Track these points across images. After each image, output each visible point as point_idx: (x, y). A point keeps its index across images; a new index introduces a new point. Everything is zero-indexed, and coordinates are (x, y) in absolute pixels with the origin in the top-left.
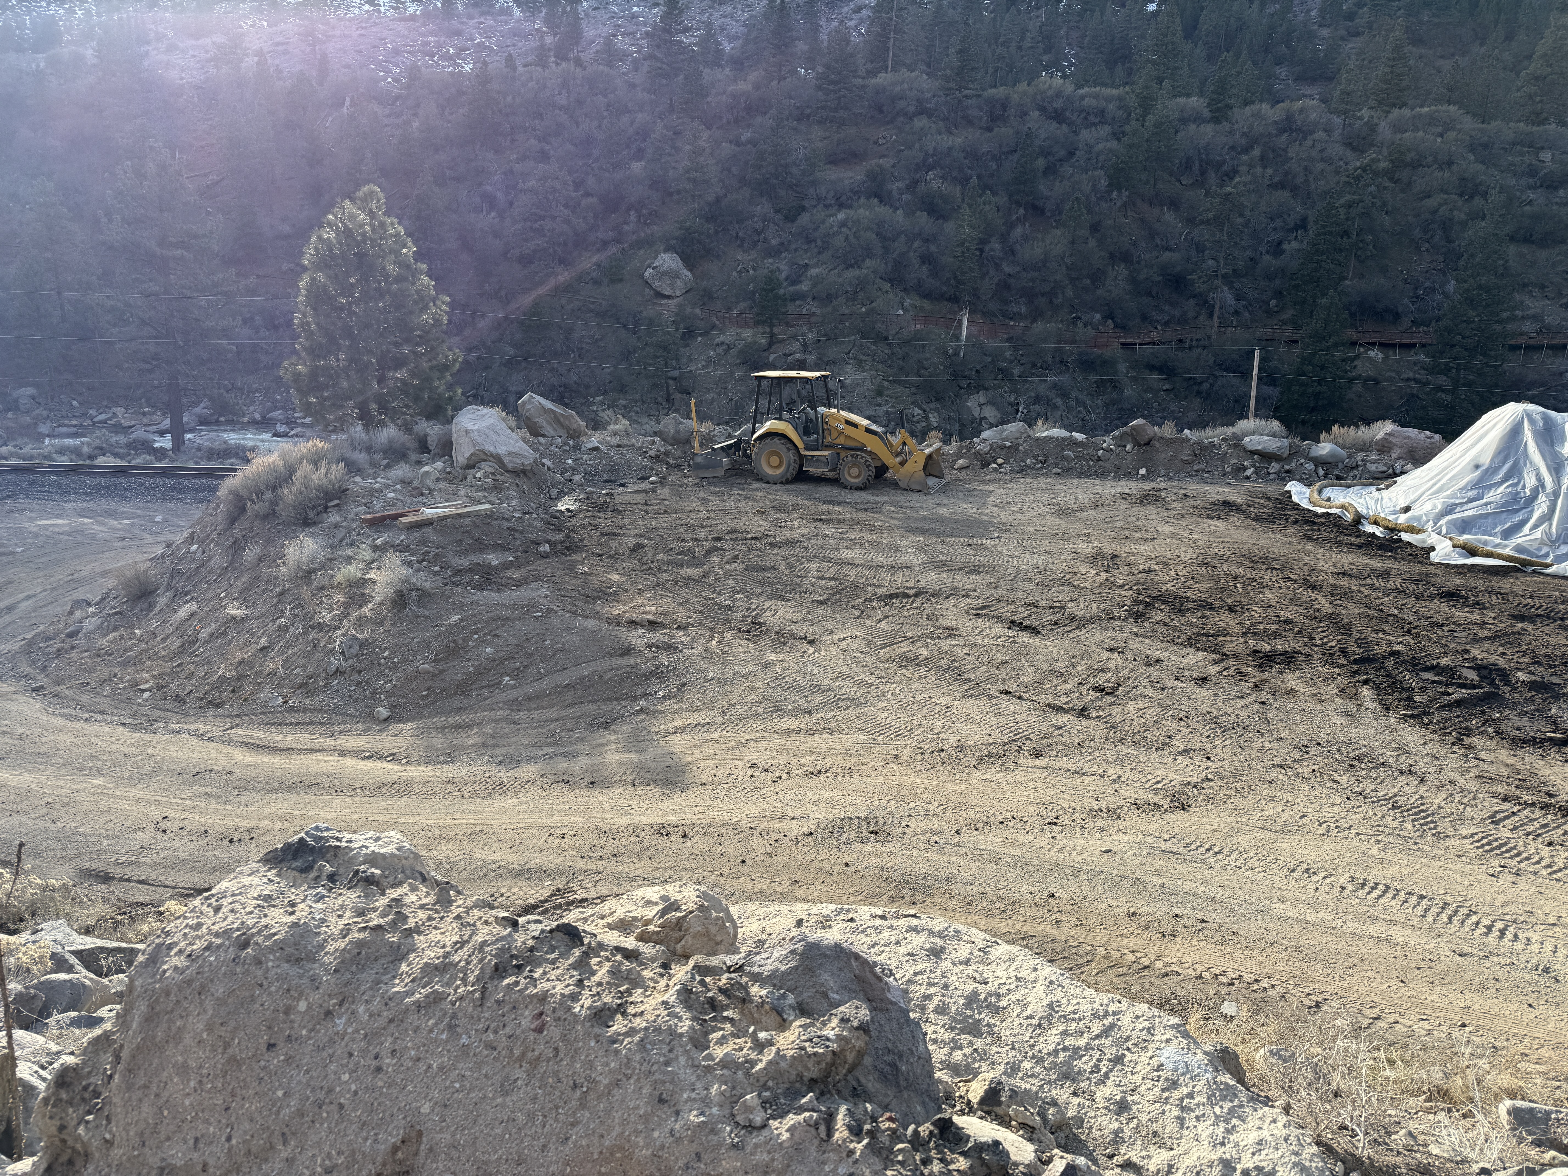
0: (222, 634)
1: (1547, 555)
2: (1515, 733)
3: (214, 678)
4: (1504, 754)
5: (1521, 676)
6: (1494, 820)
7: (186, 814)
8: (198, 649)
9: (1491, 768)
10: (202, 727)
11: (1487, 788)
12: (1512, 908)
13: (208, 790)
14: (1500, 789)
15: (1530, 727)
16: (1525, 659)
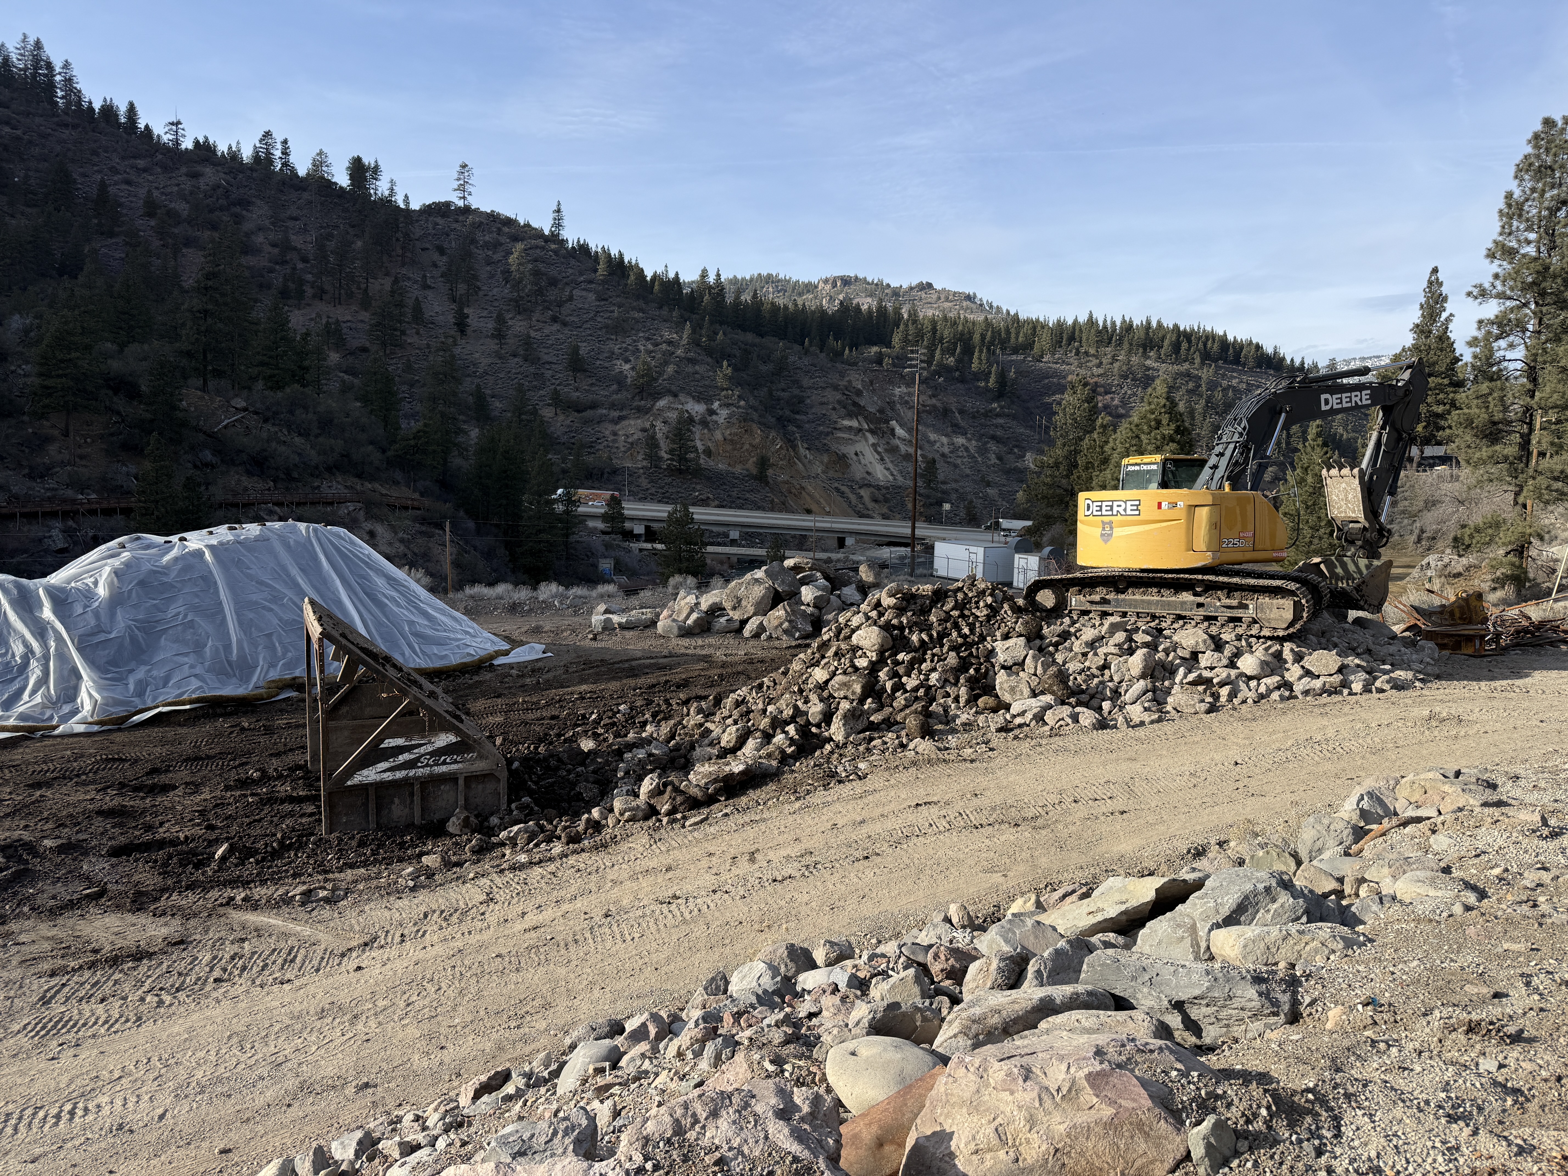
1: (51, 718)
2: (52, 903)
4: (45, 929)
5: (48, 843)
6: (45, 1001)
9: (33, 948)
11: (32, 970)
12: (79, 1082)
14: (46, 966)
15: (64, 892)
16: (50, 825)
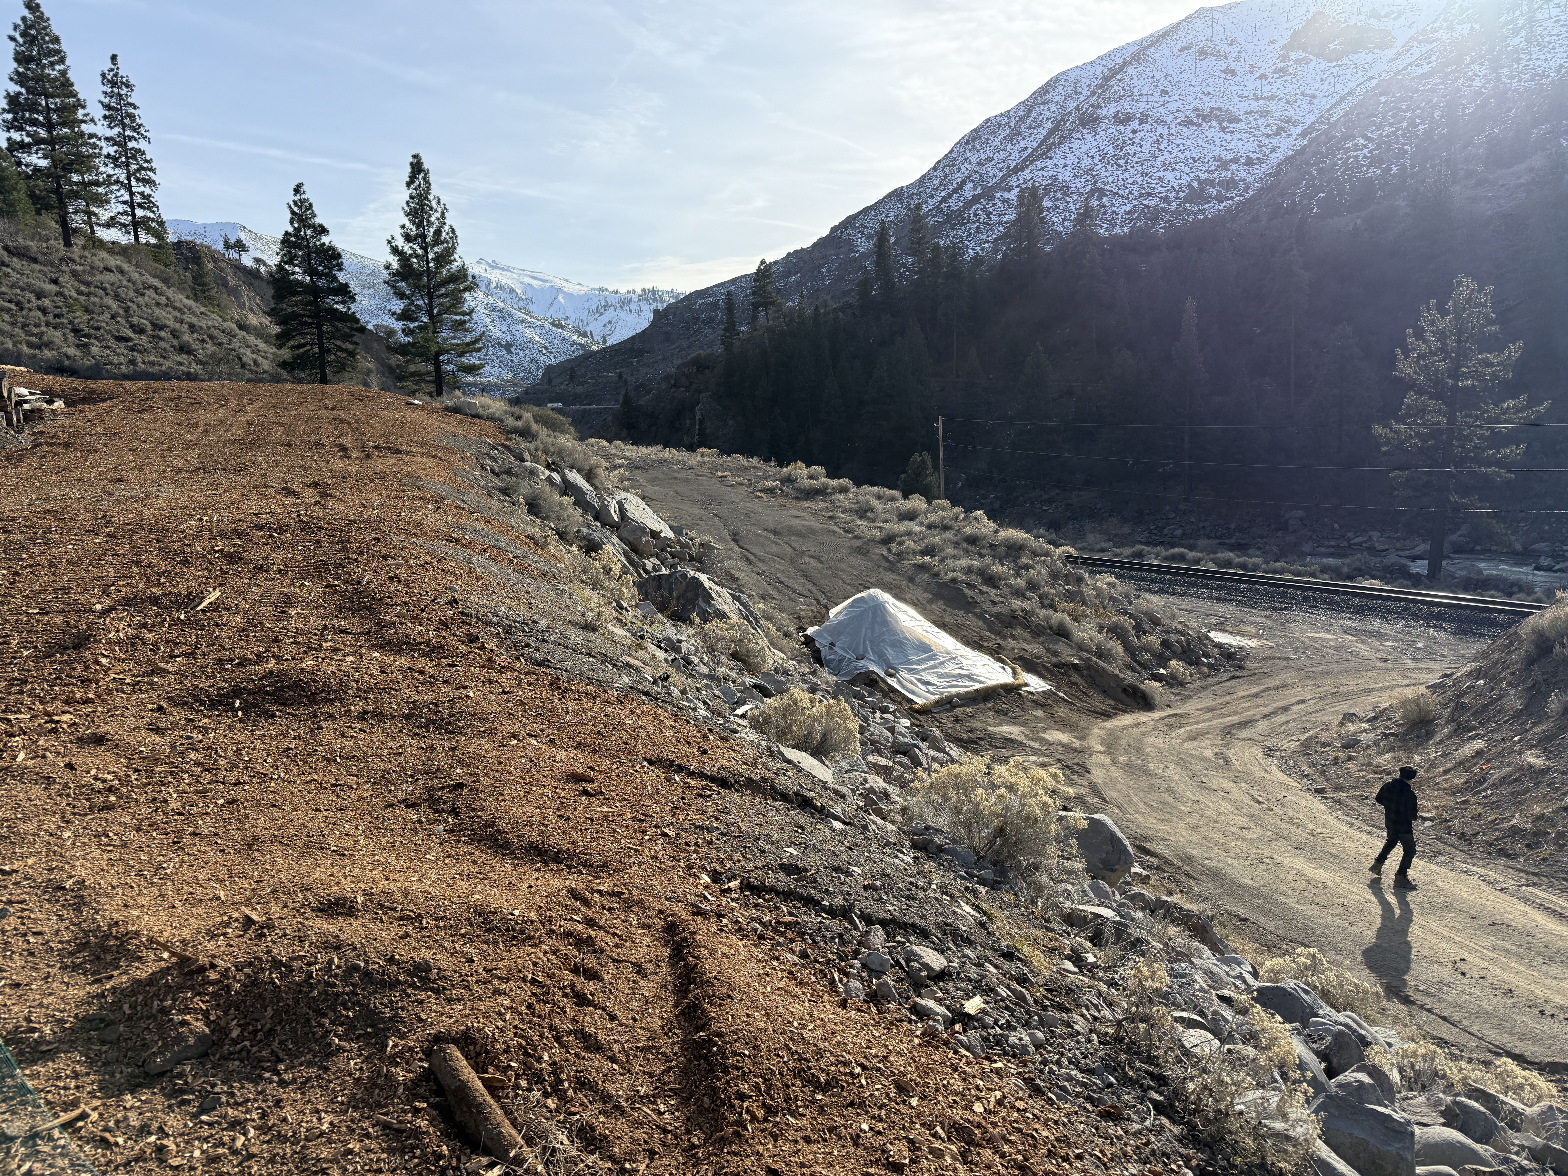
0: (1516, 780)
3: (1506, 825)
7: (1484, 964)
8: (1485, 790)
10: (1493, 875)
13: (1508, 945)
